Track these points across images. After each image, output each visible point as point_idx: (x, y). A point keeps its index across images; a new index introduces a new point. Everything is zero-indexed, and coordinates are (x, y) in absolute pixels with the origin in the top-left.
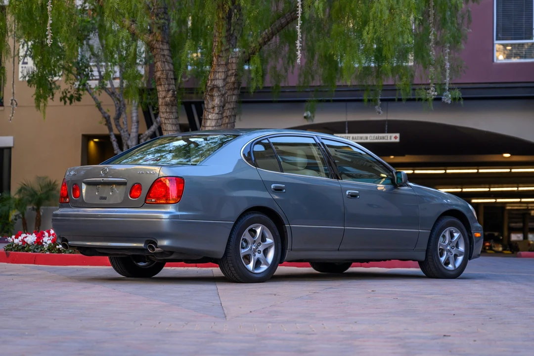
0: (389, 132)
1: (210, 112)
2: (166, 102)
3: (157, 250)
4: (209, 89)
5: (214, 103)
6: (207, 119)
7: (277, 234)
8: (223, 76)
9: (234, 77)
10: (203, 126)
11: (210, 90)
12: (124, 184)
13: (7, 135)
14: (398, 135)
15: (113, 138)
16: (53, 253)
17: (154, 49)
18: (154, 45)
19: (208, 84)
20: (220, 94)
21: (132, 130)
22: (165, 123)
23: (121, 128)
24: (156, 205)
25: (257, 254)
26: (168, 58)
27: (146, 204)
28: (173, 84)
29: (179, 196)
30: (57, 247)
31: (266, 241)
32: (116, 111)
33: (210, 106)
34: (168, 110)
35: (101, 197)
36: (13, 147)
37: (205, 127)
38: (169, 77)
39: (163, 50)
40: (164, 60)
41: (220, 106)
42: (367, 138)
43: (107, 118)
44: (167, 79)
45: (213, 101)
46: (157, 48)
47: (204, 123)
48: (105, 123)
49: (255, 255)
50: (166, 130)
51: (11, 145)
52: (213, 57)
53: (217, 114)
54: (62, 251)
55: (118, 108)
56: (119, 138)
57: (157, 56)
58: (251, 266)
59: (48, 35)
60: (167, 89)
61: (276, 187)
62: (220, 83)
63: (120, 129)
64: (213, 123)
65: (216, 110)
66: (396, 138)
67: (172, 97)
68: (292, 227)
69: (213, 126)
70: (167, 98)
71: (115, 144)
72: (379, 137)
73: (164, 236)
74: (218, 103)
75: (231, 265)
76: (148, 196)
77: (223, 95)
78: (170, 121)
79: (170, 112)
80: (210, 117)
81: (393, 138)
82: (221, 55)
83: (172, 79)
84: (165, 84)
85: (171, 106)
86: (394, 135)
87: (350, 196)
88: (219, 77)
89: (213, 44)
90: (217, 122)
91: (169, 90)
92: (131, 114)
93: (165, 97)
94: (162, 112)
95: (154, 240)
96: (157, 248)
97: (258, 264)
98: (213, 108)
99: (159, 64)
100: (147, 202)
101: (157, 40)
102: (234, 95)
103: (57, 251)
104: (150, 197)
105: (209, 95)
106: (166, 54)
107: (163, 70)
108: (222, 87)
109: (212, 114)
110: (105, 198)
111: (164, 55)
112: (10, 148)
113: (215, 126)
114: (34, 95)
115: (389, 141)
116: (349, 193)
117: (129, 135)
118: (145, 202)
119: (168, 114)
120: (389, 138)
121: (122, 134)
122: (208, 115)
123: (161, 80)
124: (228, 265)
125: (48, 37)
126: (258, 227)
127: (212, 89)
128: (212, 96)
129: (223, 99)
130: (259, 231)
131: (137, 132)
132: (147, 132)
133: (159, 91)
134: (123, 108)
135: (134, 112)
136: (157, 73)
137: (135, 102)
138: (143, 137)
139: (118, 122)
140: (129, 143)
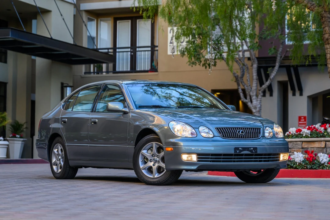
15: (240, 91)
17: (323, 18)
18: (323, 15)
21: (253, 85)
23: (244, 83)
32: (241, 72)
39: (329, 18)
43: (237, 77)
46: (325, 17)
48: (235, 80)
55: (242, 71)
56: (244, 91)
57: (325, 22)
63: (244, 85)
71: (242, 95)
92: (252, 74)
99: (327, 28)
101: (325, 11)
114: (188, 62)
117: (251, 88)
121: (246, 88)
131: (257, 86)
132: (263, 86)
133: (327, 49)
134: (247, 70)
135: (255, 73)
136: (326, 35)
137: (255, 66)
138: (261, 90)
139: (243, 80)
140: (251, 94)
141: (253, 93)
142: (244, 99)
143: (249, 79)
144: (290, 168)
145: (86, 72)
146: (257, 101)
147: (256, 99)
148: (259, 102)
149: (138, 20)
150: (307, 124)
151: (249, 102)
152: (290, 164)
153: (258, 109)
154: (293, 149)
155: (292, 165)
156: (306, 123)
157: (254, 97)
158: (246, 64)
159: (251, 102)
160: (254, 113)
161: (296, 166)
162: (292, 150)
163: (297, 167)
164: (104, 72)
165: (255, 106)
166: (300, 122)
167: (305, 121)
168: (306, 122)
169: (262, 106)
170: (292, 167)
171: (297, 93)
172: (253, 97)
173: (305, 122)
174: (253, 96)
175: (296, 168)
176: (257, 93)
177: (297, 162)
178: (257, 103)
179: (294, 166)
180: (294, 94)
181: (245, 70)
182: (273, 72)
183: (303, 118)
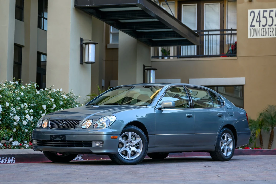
13: (240, 76)
36: (245, 85)
51: (243, 83)
112: (243, 86)
145: (154, 56)
149: (205, 4)
164: (172, 57)
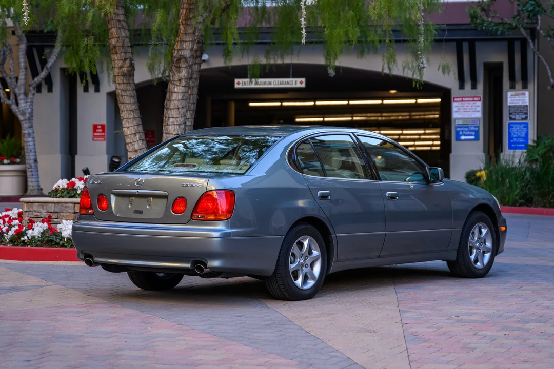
0: (294, 77)
1: (176, 85)
2: (123, 72)
3: (206, 270)
4: (175, 60)
5: (180, 75)
6: (172, 92)
7: (324, 244)
8: (191, 46)
9: (196, 44)
10: (168, 100)
11: (177, 61)
12: (166, 197)
14: (303, 80)
16: (17, 245)
19: (175, 55)
20: (187, 65)
21: (20, 78)
22: (122, 96)
23: (6, 74)
24: (205, 221)
25: (304, 268)
26: (124, 24)
27: (192, 220)
28: (129, 52)
29: (230, 211)
30: (22, 239)
31: (312, 253)
32: (1, 56)
33: (176, 78)
34: (125, 81)
35: (136, 211)
37: (170, 101)
38: (125, 45)
39: (118, 15)
40: (120, 26)
41: (187, 79)
42: (270, 83)
44: (123, 47)
45: (179, 72)
47: (170, 96)
49: (303, 270)
50: (123, 103)
52: (179, 25)
53: (184, 86)
54: (28, 243)
55: (2, 53)
58: (299, 282)
59: (24, 12)
60: (123, 58)
61: (322, 194)
62: (187, 53)
63: (6, 76)
64: (180, 97)
65: (183, 83)
66: (301, 83)
67: (129, 67)
68: (339, 236)
69: (179, 100)
70: (124, 68)
71: (2, 92)
72: (283, 81)
73: (214, 256)
74: (186, 75)
75: (280, 283)
76: (195, 210)
77: (190, 66)
78: (128, 93)
79: (127, 83)
80: (176, 90)
81: (298, 83)
82: (189, 23)
83: (128, 47)
84: (121, 53)
85: (128, 76)
86: (299, 80)
87: (390, 199)
88: (186, 47)
89: (179, 11)
90: (184, 95)
91: (125, 60)
92: (18, 59)
93: (121, 67)
94: (119, 83)
95: (203, 261)
96: (206, 268)
97: (306, 278)
98: (180, 80)
99: (114, 30)
100: (195, 218)
102: (196, 63)
103: (22, 244)
104: (197, 213)
105: (175, 66)
106: (121, 19)
107: (119, 38)
108: (190, 57)
109: (178, 87)
110: (141, 212)
111: (119, 21)
113: (182, 100)
115: (294, 86)
116: (389, 194)
117: (17, 82)
118: (191, 219)
119: (126, 85)
120: (294, 83)
121: (9, 81)
122: (174, 88)
123: (117, 48)
124: (277, 283)
125: (25, 14)
126: (305, 239)
127: (179, 60)
128: (179, 67)
129: (190, 71)
130: (306, 243)
131: (26, 79)
132: (36, 79)
133: (114, 61)
134: (9, 53)
135: (22, 58)
136: (112, 40)
137: (23, 47)
138: (32, 85)
139: (3, 68)
140: (17, 91)
141: (20, 90)
142: (6, 99)
143: (13, 68)
144: (55, 245)
146: (26, 102)
147: (24, 99)
148: (28, 104)
150: (106, 137)
151: (13, 103)
152: (55, 239)
153: (27, 115)
154: (62, 214)
155: (58, 241)
156: (104, 136)
157: (22, 97)
158: (7, 44)
159: (17, 104)
160: (22, 121)
161: (63, 242)
162: (60, 215)
163: (65, 245)
165: (23, 110)
166: (96, 134)
167: (103, 131)
168: (106, 134)
169: (34, 111)
170: (57, 244)
171: (92, 88)
172: (19, 96)
173: (103, 134)
174: (20, 94)
175: (63, 246)
176: (25, 89)
177: (65, 236)
178: (26, 106)
179: (61, 243)
180: (86, 89)
181: (7, 53)
182: (52, 56)
183: (99, 127)
